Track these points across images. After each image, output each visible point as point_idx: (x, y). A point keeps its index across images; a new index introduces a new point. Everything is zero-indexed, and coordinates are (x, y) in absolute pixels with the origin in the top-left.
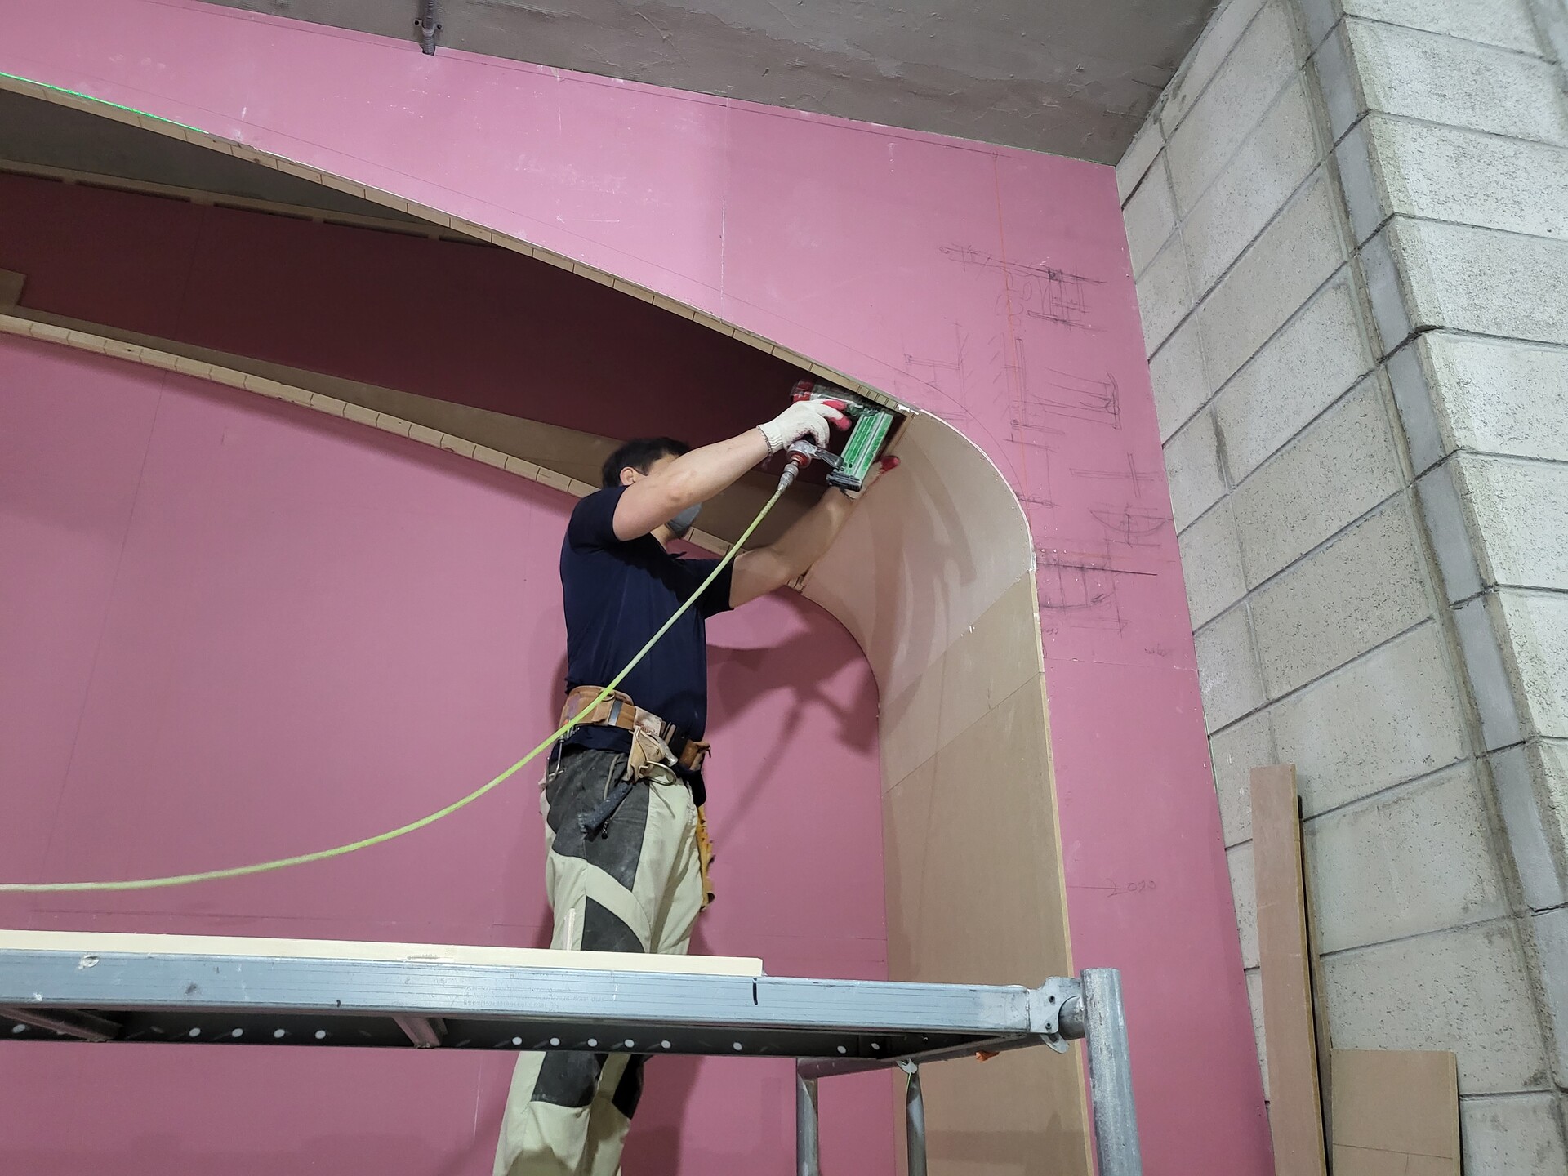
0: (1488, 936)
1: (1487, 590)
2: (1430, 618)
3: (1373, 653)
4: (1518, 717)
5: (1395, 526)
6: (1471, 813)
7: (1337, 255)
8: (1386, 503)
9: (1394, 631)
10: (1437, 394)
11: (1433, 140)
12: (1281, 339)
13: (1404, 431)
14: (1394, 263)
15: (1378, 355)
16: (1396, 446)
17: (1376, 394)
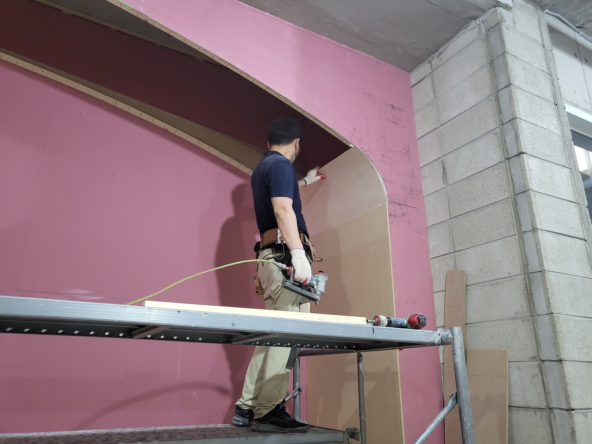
0: (523, 321)
1: (534, 230)
2: (515, 235)
3: (494, 242)
4: (540, 265)
5: (506, 207)
6: (522, 289)
7: (496, 124)
8: (504, 200)
9: (503, 236)
10: (525, 173)
11: (525, 96)
12: (472, 145)
13: (512, 180)
14: (515, 132)
15: (506, 157)
16: (509, 184)
17: (504, 168)
